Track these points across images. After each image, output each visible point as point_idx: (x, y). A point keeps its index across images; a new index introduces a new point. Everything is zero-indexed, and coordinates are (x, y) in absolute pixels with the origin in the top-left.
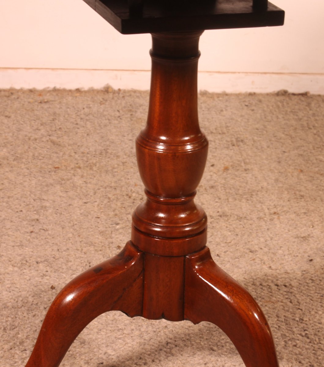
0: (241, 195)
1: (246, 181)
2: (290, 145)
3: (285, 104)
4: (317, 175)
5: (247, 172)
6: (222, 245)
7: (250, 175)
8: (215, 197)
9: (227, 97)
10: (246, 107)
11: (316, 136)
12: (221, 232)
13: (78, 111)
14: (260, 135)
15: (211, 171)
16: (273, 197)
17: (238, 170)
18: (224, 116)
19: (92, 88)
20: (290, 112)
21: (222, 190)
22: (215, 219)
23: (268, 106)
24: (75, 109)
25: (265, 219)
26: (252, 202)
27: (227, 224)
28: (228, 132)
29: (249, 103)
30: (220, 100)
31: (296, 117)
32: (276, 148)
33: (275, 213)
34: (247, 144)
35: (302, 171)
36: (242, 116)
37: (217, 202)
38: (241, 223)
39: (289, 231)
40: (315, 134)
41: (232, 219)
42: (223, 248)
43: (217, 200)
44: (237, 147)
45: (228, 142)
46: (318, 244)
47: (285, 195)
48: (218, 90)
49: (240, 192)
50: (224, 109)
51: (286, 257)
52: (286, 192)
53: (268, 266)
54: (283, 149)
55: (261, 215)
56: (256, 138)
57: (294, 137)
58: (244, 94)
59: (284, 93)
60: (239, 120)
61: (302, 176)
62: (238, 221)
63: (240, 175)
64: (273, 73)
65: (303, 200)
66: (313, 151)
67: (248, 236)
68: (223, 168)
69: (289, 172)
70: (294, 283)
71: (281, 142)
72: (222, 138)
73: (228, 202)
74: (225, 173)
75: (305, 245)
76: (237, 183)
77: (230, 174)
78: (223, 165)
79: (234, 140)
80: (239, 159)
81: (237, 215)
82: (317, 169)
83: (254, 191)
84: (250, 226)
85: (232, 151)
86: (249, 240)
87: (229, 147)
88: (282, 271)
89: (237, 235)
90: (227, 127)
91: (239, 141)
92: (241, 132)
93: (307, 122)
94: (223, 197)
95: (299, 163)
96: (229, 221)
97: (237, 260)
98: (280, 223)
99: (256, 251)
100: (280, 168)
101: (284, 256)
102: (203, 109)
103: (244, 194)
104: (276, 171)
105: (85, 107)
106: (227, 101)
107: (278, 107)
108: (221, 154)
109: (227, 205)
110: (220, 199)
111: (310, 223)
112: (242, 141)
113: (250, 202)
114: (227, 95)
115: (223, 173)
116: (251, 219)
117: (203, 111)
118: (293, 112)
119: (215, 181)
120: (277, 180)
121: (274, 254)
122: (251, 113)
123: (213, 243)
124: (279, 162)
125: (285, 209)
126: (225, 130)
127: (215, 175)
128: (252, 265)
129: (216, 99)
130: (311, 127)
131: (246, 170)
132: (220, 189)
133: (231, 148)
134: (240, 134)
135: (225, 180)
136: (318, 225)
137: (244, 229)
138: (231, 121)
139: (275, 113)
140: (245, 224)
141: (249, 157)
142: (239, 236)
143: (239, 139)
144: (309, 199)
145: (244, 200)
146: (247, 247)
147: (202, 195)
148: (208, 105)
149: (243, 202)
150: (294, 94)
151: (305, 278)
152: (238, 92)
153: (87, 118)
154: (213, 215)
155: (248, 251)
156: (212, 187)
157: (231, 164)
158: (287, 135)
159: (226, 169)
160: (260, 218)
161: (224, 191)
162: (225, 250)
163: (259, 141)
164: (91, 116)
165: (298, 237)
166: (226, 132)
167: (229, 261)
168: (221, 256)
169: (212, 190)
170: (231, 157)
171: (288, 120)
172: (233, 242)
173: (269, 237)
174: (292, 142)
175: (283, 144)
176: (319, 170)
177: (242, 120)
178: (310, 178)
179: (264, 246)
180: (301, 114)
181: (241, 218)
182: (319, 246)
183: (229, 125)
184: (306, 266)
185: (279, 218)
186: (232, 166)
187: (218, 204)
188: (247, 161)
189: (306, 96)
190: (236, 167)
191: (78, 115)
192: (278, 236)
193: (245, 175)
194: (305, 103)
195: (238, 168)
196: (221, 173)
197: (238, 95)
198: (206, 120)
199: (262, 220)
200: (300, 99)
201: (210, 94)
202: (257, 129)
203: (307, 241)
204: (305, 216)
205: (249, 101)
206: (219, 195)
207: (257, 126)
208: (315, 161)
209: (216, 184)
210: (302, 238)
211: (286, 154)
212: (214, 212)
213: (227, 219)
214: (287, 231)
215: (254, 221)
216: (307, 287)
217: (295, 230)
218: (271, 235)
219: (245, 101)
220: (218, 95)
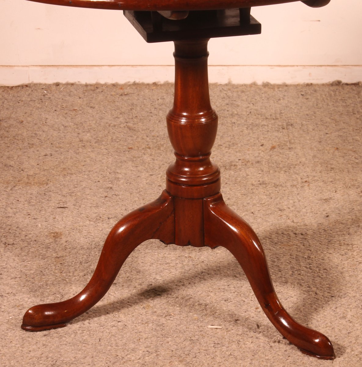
0: (281, 168)
1: (287, 157)
2: (334, 128)
3: (337, 93)
4: (350, 152)
5: (291, 150)
6: (258, 205)
7: (292, 153)
8: (259, 170)
9: (286, 88)
10: (301, 96)
11: (358, 120)
12: (259, 196)
13: (153, 102)
14: (309, 119)
15: (260, 150)
16: (308, 169)
17: (283, 148)
18: (281, 104)
19: (167, 81)
20: (340, 100)
21: (265, 164)
22: (255, 187)
23: (321, 95)
24: (150, 100)
25: (298, 186)
26: (289, 173)
27: (264, 190)
28: (281, 118)
29: (305, 93)
30: (280, 91)
31: (344, 104)
32: (320, 131)
33: (306, 181)
34: (296, 127)
35: (337, 149)
36: (296, 104)
37: (260, 174)
38: (276, 189)
39: (315, 195)
40: (358, 119)
41: (269, 186)
42: (258, 208)
43: (260, 172)
44: (286, 131)
45: (280, 126)
46: (336, 205)
47: (319, 168)
48: (279, 82)
49: (281, 166)
50: (281, 98)
51: (308, 214)
52: (320, 165)
53: (292, 220)
54: (327, 131)
55: (295, 183)
56: (304, 122)
57: (338, 122)
58: (302, 85)
59: (338, 83)
60: (293, 107)
61: (336, 153)
62: (274, 188)
63: (284, 152)
64: (328, 66)
65: (332, 171)
66: (352, 133)
67: (281, 199)
68: (270, 147)
69: (327, 150)
70: (310, 232)
71: (326, 126)
72: (274, 123)
73: (269, 173)
74: (271, 151)
75: (325, 205)
76: (280, 159)
77: (275, 151)
78: (271, 145)
79: (285, 124)
80: (286, 140)
81: (274, 184)
82: (351, 147)
83: (292, 165)
84: (284, 191)
85: (282, 133)
86: (280, 202)
87: (279, 130)
88: (302, 224)
89: (271, 198)
90: (281, 113)
91: (289, 125)
92: (293, 117)
93: (353, 108)
94: (265, 169)
95: (337, 142)
96: (267, 188)
97: (268, 216)
98: (309, 189)
99: (284, 210)
100: (320, 146)
101: (307, 213)
102: (263, 98)
103: (284, 167)
104: (315, 149)
105: (159, 98)
106: (286, 91)
107: (331, 95)
108: (271, 136)
109: (268, 176)
110: (263, 171)
111: (334, 189)
112: (292, 125)
113: (287, 173)
114: (287, 86)
115: (270, 151)
116: (286, 186)
117: (263, 100)
118: (343, 100)
119: (262, 157)
120: (314, 156)
121: (299, 212)
122: (305, 101)
123: (251, 204)
124: (320, 142)
125: (316, 178)
126: (278, 116)
127: (263, 153)
128: (278, 220)
129: (276, 90)
130: (356, 113)
131: (290, 148)
132: (264, 164)
133: (281, 131)
134: (291, 119)
135: (271, 157)
136: (340, 190)
137: (278, 194)
138: (285, 108)
139: (326, 101)
140: (280, 190)
141: (295, 138)
142: (273, 199)
143: (289, 123)
144: (337, 171)
145: (282, 172)
146: (278, 206)
147: (248, 168)
148: (268, 95)
149: (282, 173)
150: (347, 84)
151: (319, 229)
152: (296, 83)
153: (160, 107)
154: (255, 184)
155: (277, 210)
156: (258, 162)
157: (278, 144)
158: (333, 119)
159: (273, 148)
160: (293, 186)
161: (267, 165)
162: (259, 209)
163: (307, 124)
164: (164, 106)
165: (321, 200)
166: (279, 117)
167: (261, 217)
168: (255, 213)
169: (257, 165)
170: (279, 139)
171: (337, 107)
172: (266, 203)
173: (298, 199)
174: (336, 125)
175: (327, 127)
176: (353, 148)
177: (295, 107)
178: (343, 155)
179: (292, 206)
180: (349, 101)
181: (278, 185)
182: (337, 206)
183: (283, 111)
184: (322, 220)
185: (309, 186)
186: (278, 145)
187: (260, 175)
188: (293, 141)
189: (358, 86)
190: (282, 146)
191: (152, 106)
192: (305, 199)
193: (288, 152)
194: (356, 92)
195: (283, 147)
196: (268, 151)
197: (296, 86)
198: (264, 108)
199: (294, 187)
200: (352, 89)
201: (271, 85)
202: (307, 115)
203: (328, 202)
204: (331, 184)
205: (305, 91)
206: (262, 168)
207: (307, 112)
208: (351, 141)
209: (261, 160)
210: (324, 200)
211: (328, 135)
212: (255, 181)
213: (265, 186)
214: (313, 195)
215: (288, 188)
216: (319, 235)
217: (320, 195)
218: (300, 199)
219: (301, 91)
220: (279, 86)
